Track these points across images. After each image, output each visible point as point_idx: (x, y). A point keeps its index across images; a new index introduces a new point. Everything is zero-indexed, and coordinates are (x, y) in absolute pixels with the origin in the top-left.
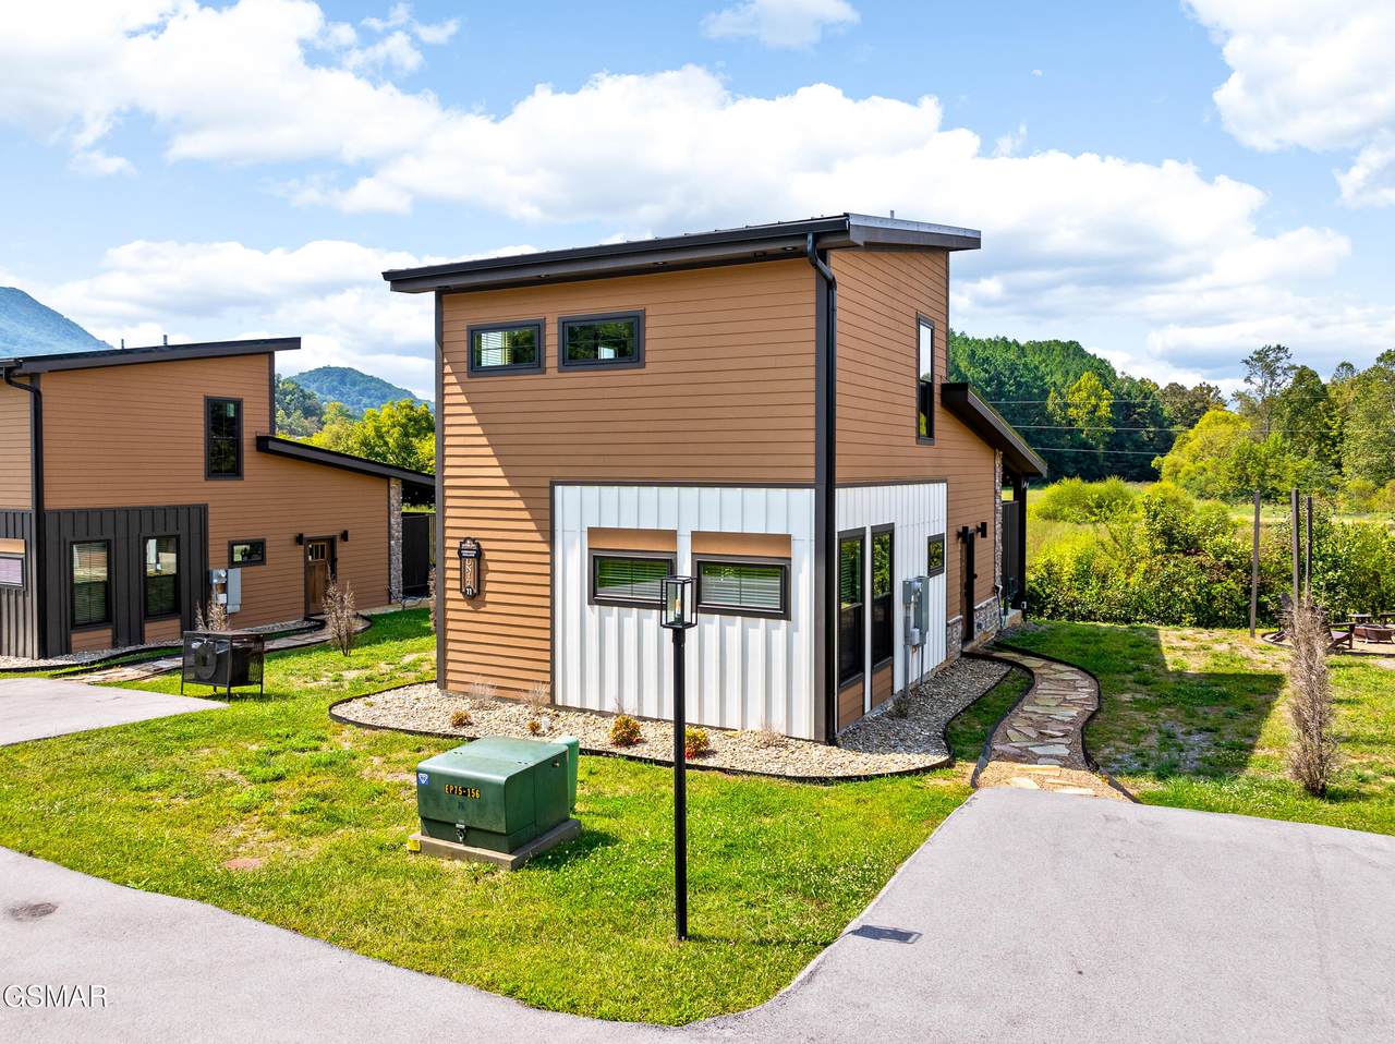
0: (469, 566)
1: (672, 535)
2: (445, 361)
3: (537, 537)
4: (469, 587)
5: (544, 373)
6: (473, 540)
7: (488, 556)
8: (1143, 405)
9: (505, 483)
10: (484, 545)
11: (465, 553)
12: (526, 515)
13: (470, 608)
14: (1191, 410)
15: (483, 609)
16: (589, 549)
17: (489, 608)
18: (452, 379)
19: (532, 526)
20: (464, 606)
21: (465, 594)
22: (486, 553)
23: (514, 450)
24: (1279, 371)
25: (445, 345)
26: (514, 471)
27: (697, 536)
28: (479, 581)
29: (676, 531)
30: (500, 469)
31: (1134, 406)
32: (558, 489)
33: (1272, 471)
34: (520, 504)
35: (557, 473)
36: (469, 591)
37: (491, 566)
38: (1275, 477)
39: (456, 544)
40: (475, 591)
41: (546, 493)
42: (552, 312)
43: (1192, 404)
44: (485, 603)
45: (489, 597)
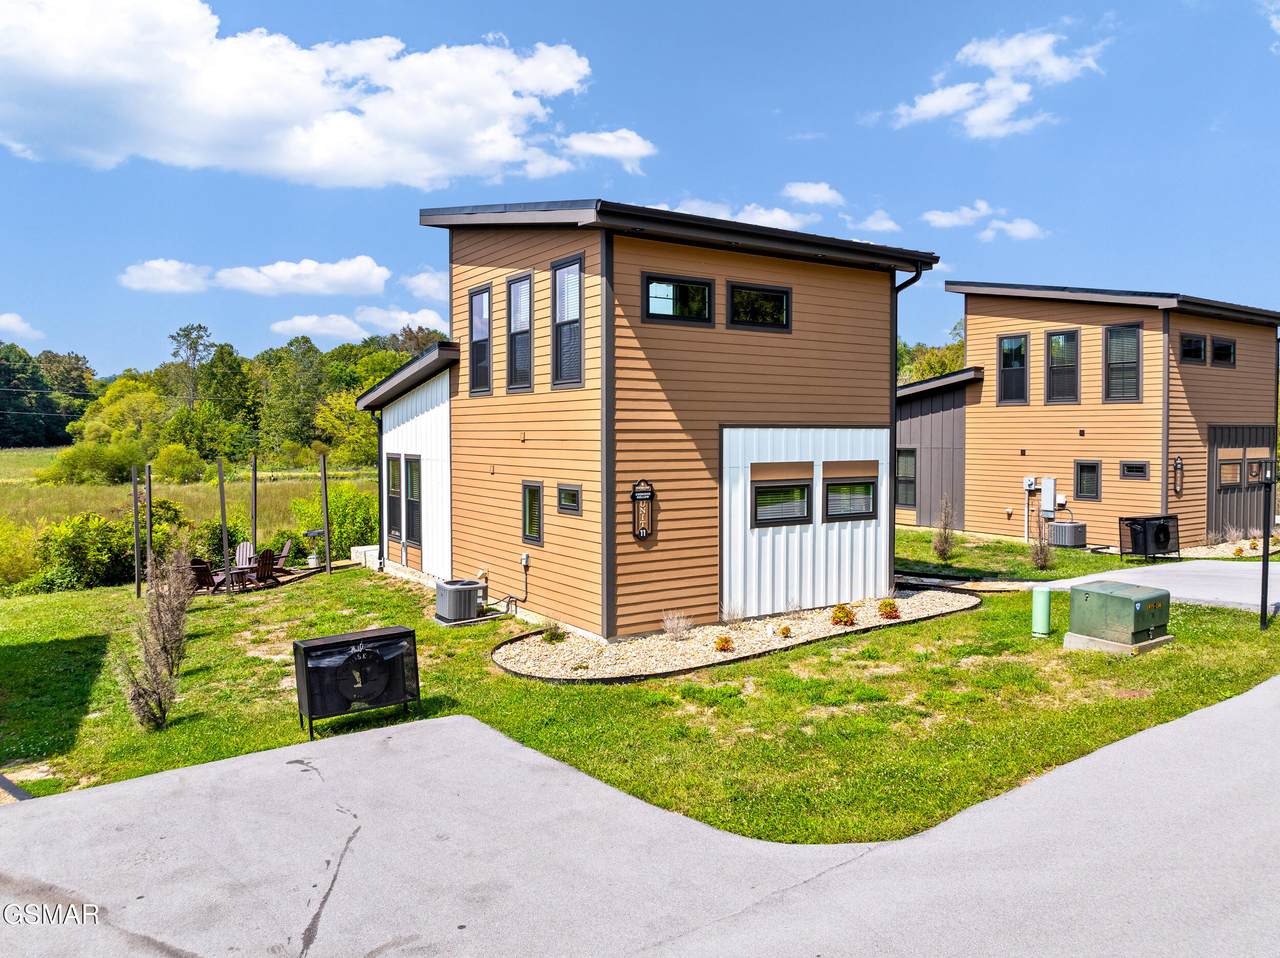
0: (643, 508)
1: (809, 466)
2: (616, 302)
3: (706, 474)
4: (643, 529)
5: (713, 327)
6: (646, 482)
7: (660, 496)
8: (23, 370)
9: (677, 426)
10: (656, 486)
11: (639, 496)
12: (697, 455)
13: (642, 549)
14: (67, 378)
15: (654, 548)
16: (752, 481)
17: (661, 546)
18: (624, 322)
19: (702, 465)
20: (635, 548)
21: (635, 536)
22: (658, 493)
23: (686, 396)
24: (201, 348)
25: (615, 286)
26: (687, 415)
27: (827, 465)
28: (653, 521)
29: (813, 463)
30: (672, 413)
31: (13, 371)
32: (726, 432)
33: (209, 435)
34: (692, 446)
35: (724, 417)
36: (643, 533)
37: (663, 506)
38: (212, 440)
39: (629, 487)
40: (649, 532)
41: (716, 435)
42: (721, 274)
43: (69, 372)
44: (657, 542)
45: (661, 536)
